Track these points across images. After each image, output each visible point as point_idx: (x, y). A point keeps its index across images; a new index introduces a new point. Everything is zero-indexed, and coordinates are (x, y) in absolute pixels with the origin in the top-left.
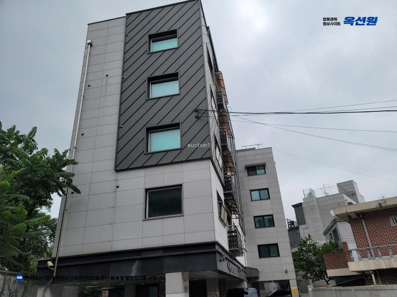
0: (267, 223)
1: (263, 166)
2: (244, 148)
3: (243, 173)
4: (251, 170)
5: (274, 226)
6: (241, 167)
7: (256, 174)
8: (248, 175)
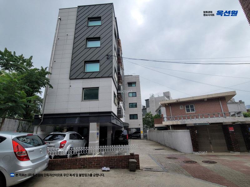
0: (134, 106)
1: (135, 83)
2: (128, 75)
4: (130, 84)
5: (137, 107)
6: (126, 83)
7: (132, 86)
8: (129, 86)
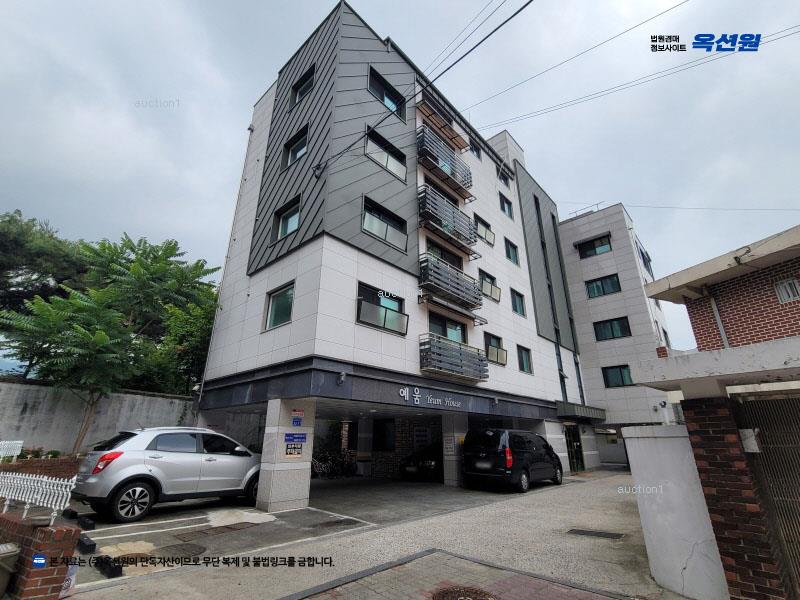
0: (618, 332)
1: (606, 238)
2: (574, 215)
3: (571, 257)
4: (586, 248)
5: (631, 335)
6: (567, 248)
7: (595, 254)
8: (582, 257)
